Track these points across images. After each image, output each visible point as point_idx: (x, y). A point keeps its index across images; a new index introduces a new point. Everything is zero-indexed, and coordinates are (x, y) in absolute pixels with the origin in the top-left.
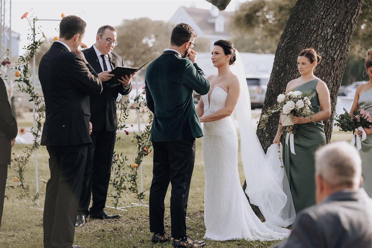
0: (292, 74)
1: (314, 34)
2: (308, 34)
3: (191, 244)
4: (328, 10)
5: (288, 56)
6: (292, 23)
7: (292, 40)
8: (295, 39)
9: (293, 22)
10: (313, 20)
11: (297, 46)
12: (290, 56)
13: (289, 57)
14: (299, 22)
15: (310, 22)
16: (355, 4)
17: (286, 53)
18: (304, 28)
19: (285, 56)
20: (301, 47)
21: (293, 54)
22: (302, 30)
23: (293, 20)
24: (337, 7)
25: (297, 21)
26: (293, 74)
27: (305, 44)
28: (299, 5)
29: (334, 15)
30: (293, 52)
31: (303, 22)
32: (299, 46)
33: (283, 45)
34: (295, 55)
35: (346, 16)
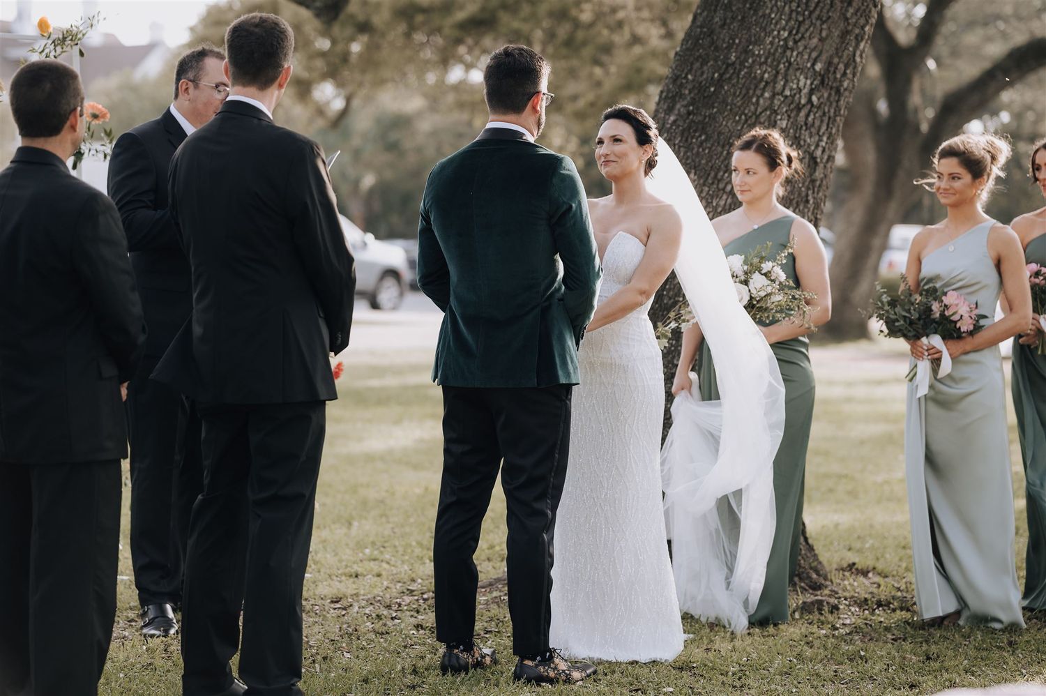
0: (707, 199)
1: (764, 90)
2: (748, 90)
3: (564, 671)
4: (799, 27)
5: (693, 149)
6: (697, 60)
7: (700, 105)
8: (710, 102)
9: (700, 56)
10: (759, 51)
11: (717, 122)
12: (698, 151)
13: (694, 152)
14: (719, 57)
15: (752, 57)
16: (865, 11)
17: (686, 140)
18: (735, 75)
19: (682, 149)
20: (729, 124)
21: (709, 145)
22: (730, 78)
23: (698, 50)
24: (821, 20)
25: (711, 53)
26: (712, 198)
27: (740, 117)
28: (715, 11)
29: (815, 41)
30: (706, 140)
31: (730, 58)
32: (724, 123)
33: (672, 118)
34: (714, 148)
35: (843, 42)
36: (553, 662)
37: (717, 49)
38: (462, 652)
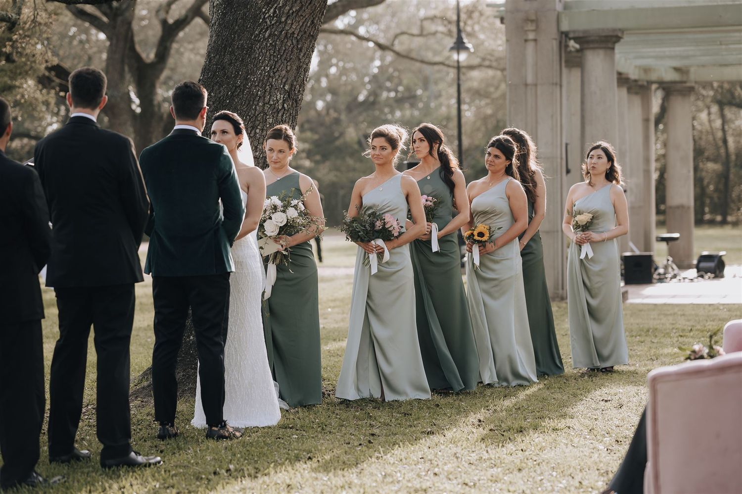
1: (258, 101)
3: (232, 432)
4: (275, 64)
10: (254, 79)
14: (230, 82)
15: (250, 82)
18: (241, 93)
24: (287, 60)
25: (225, 80)
29: (284, 72)
31: (237, 83)
35: (298, 73)
36: (227, 428)
37: (228, 78)
38: (170, 427)
